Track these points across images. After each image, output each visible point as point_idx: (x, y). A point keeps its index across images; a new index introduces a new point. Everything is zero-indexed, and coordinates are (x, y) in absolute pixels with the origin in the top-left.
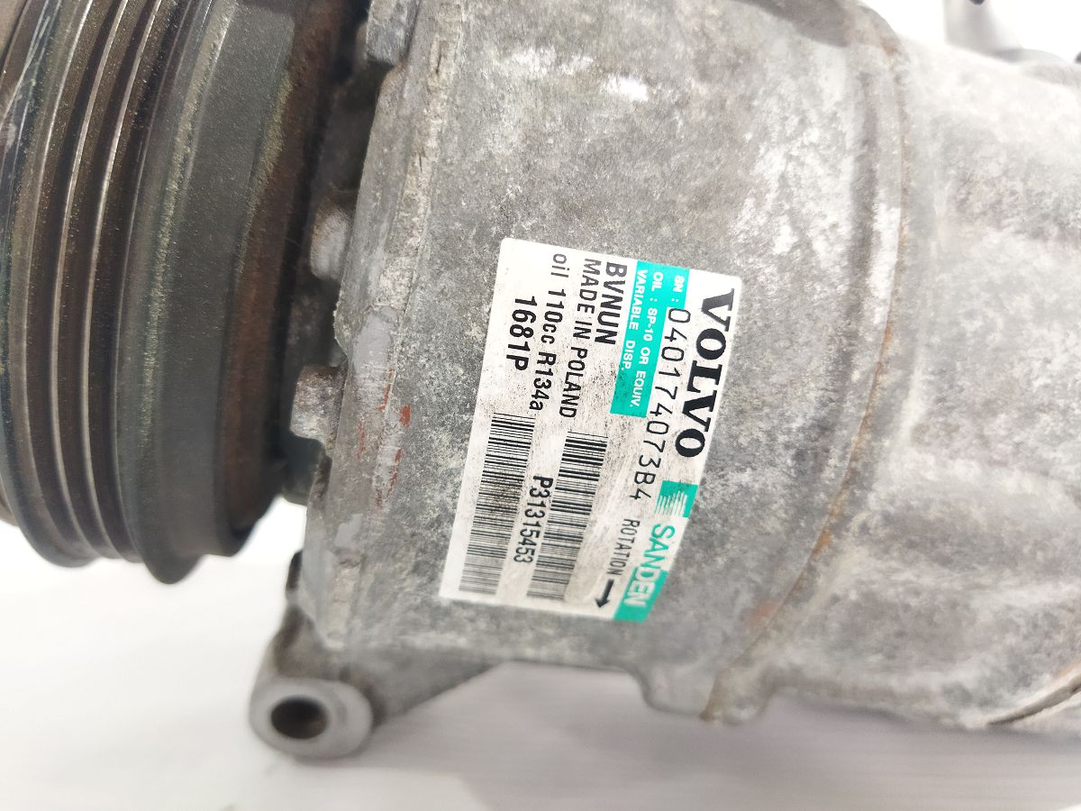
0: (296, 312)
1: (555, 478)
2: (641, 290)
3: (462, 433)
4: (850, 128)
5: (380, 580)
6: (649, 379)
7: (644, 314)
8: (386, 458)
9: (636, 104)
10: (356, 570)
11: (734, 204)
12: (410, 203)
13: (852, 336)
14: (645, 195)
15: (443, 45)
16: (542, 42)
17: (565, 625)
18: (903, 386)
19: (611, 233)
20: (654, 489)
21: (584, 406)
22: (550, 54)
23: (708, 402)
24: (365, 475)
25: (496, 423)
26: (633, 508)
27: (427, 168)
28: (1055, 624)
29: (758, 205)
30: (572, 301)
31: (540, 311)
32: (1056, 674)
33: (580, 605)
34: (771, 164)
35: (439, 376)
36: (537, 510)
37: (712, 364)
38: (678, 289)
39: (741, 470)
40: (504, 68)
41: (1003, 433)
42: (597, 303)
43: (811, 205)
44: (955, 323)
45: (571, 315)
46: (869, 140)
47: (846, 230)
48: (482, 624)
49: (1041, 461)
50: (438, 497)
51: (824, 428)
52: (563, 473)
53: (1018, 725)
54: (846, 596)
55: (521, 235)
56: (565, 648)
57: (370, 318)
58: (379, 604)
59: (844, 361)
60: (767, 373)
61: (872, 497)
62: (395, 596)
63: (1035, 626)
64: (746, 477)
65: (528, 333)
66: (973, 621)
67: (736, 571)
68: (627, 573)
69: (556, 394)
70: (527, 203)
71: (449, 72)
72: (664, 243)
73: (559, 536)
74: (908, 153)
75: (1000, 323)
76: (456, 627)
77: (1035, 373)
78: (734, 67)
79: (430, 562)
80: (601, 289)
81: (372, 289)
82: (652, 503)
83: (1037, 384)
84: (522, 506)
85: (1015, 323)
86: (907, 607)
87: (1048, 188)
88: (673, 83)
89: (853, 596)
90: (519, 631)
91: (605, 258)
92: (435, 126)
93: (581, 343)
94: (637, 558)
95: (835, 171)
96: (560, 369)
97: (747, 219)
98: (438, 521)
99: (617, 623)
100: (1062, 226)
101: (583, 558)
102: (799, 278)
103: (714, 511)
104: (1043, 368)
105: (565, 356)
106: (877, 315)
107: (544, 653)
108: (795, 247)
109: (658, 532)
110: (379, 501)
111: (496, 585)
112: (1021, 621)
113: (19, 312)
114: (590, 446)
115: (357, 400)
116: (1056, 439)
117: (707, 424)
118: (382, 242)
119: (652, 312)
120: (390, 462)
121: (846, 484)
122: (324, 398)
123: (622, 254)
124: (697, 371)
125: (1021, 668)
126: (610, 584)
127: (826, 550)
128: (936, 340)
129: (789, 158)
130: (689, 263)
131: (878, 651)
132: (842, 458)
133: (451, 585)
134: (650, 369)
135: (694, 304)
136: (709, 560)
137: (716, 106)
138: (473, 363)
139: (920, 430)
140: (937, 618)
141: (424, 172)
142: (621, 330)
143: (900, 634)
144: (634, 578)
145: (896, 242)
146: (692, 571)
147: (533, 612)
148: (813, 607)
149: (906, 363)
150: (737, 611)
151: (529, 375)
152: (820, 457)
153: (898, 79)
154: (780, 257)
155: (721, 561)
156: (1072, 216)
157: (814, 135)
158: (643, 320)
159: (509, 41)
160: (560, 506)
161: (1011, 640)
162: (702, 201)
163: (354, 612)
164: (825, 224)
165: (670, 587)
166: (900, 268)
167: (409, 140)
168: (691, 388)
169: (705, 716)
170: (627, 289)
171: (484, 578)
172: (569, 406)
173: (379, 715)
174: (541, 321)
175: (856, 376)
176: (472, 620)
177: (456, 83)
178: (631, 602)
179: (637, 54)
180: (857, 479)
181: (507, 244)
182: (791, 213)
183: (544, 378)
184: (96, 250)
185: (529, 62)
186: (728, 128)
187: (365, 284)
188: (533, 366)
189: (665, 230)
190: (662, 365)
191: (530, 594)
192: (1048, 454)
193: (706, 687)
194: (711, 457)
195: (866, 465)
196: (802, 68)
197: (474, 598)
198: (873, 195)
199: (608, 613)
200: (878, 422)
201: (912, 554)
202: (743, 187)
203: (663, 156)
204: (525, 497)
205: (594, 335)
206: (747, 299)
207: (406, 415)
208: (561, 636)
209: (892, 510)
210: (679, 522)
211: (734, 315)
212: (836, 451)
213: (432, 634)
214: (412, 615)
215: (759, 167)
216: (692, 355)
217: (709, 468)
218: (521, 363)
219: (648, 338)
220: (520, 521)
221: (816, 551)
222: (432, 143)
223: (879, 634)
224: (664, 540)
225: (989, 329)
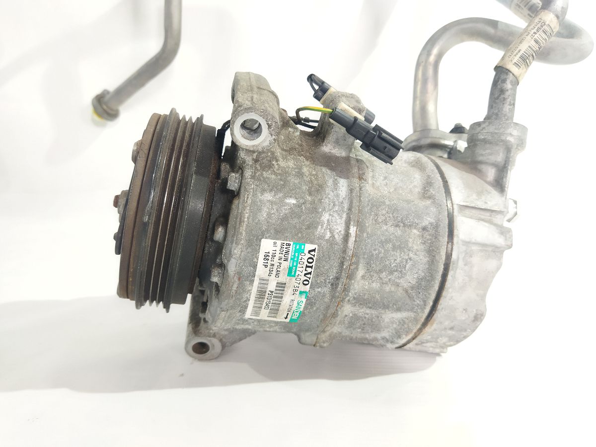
0: (207, 245)
1: (274, 291)
2: (294, 249)
3: (252, 282)
4: (346, 206)
5: (230, 314)
6: (296, 268)
7: (295, 254)
8: (234, 288)
9: (293, 204)
10: (225, 312)
11: (316, 228)
12: (241, 234)
13: (344, 258)
14: (295, 227)
15: (248, 195)
16: (271, 191)
17: (277, 323)
18: (357, 269)
19: (287, 236)
20: (298, 293)
21: (281, 275)
22: (273, 193)
23: (310, 273)
24: (229, 292)
25: (260, 279)
26: (293, 297)
27: (245, 225)
28: (404, 323)
29: (322, 228)
30: (278, 252)
31: (270, 255)
32: (406, 335)
33: (281, 318)
34: (325, 217)
35: (247, 270)
36: (270, 298)
37: (311, 265)
38: (303, 248)
39: (318, 288)
40: (262, 198)
41: (385, 276)
42: (284, 252)
43: (335, 227)
44: (371, 252)
45: (278, 255)
46: (350, 209)
47: (343, 232)
48: (256, 323)
49: (397, 283)
50: (246, 296)
51: (337, 278)
52: (276, 290)
53: (405, 347)
54: (349, 315)
55: (266, 238)
56: (277, 328)
57: (232, 259)
58: (230, 319)
59: (342, 264)
60: (324, 266)
61: (350, 294)
62: (234, 318)
63: (400, 323)
64: (319, 290)
65: (268, 260)
66: (383, 321)
67: (319, 310)
68: (292, 311)
69: (274, 273)
70: (267, 230)
71: (249, 201)
72: (300, 238)
73: (275, 304)
74: (360, 211)
75: (383, 251)
76: (249, 324)
77: (392, 263)
78: (318, 191)
79: (243, 310)
80: (285, 249)
81: (232, 252)
82: (297, 296)
83: (393, 265)
84: (266, 297)
85: (387, 251)
86: (365, 318)
87: (399, 215)
88: (303, 198)
89: (351, 315)
90: (265, 325)
91: (286, 242)
92: (247, 215)
93: (280, 261)
94: (294, 308)
95: (341, 217)
96: (275, 267)
97: (320, 230)
98: (246, 301)
99: (290, 322)
100: (404, 224)
101: (281, 308)
102: (331, 244)
103: (312, 297)
104: (394, 261)
105: (276, 264)
106: (350, 253)
107: (272, 329)
108: (331, 237)
109: (299, 302)
110: (232, 297)
111: (259, 314)
112: (397, 321)
113: (147, 256)
114: (282, 284)
115: (228, 276)
116: (399, 278)
117: (310, 278)
118: (235, 242)
119: (297, 254)
120: (235, 289)
121: (343, 291)
122: (219, 273)
123: (289, 241)
124: (307, 266)
125: (398, 333)
126: (288, 314)
127: (340, 306)
128: (366, 256)
129: (330, 215)
130: (305, 242)
131: (359, 328)
132: (342, 286)
133: (248, 314)
134: (296, 266)
135: (306, 251)
136: (312, 308)
137: (313, 202)
138: (255, 267)
139: (363, 277)
140: (374, 320)
141: (244, 225)
142: (289, 258)
143: (364, 324)
144: (293, 312)
145: (355, 235)
146: (308, 311)
147: (268, 320)
148: (339, 319)
149: (357, 263)
150: (320, 320)
151: (268, 268)
152: (337, 285)
153: (360, 189)
154: (327, 240)
155: (315, 308)
156: (406, 221)
157: (336, 208)
158: (294, 256)
159: (263, 191)
160: (274, 297)
161: (395, 326)
162: (309, 227)
163: (223, 321)
164: (338, 231)
165: (302, 314)
166: (355, 241)
167: (241, 219)
168: (306, 270)
169: (314, 345)
170: (291, 249)
171: (257, 313)
172: (277, 275)
173: (224, 346)
174: (271, 257)
175: (345, 267)
176: (253, 322)
177: (251, 204)
178: (293, 318)
179: (294, 192)
180: (346, 290)
181: (263, 240)
182: (330, 229)
183: (271, 269)
184: (166, 242)
185: (268, 196)
186: (315, 208)
187: (231, 251)
188: (269, 267)
189: (300, 235)
190: (299, 265)
191: (268, 316)
192: (397, 281)
193: (314, 339)
194: (311, 285)
195: (348, 287)
196: (336, 184)
197: (254, 317)
198: (350, 224)
199: (288, 320)
200: (350, 277)
201: (362, 306)
202: (318, 223)
203: (300, 217)
204: (267, 295)
205: (283, 259)
206: (319, 250)
207: (239, 279)
208: (276, 326)
209: (356, 296)
210: (304, 300)
211: (316, 254)
212: (340, 284)
213: (242, 326)
214: (237, 321)
215: (323, 218)
216: (306, 263)
217: (310, 288)
218: (266, 266)
219: (296, 259)
220: (266, 300)
221: (338, 306)
222: (246, 220)
223: (359, 324)
224: (300, 304)
225: (380, 253)
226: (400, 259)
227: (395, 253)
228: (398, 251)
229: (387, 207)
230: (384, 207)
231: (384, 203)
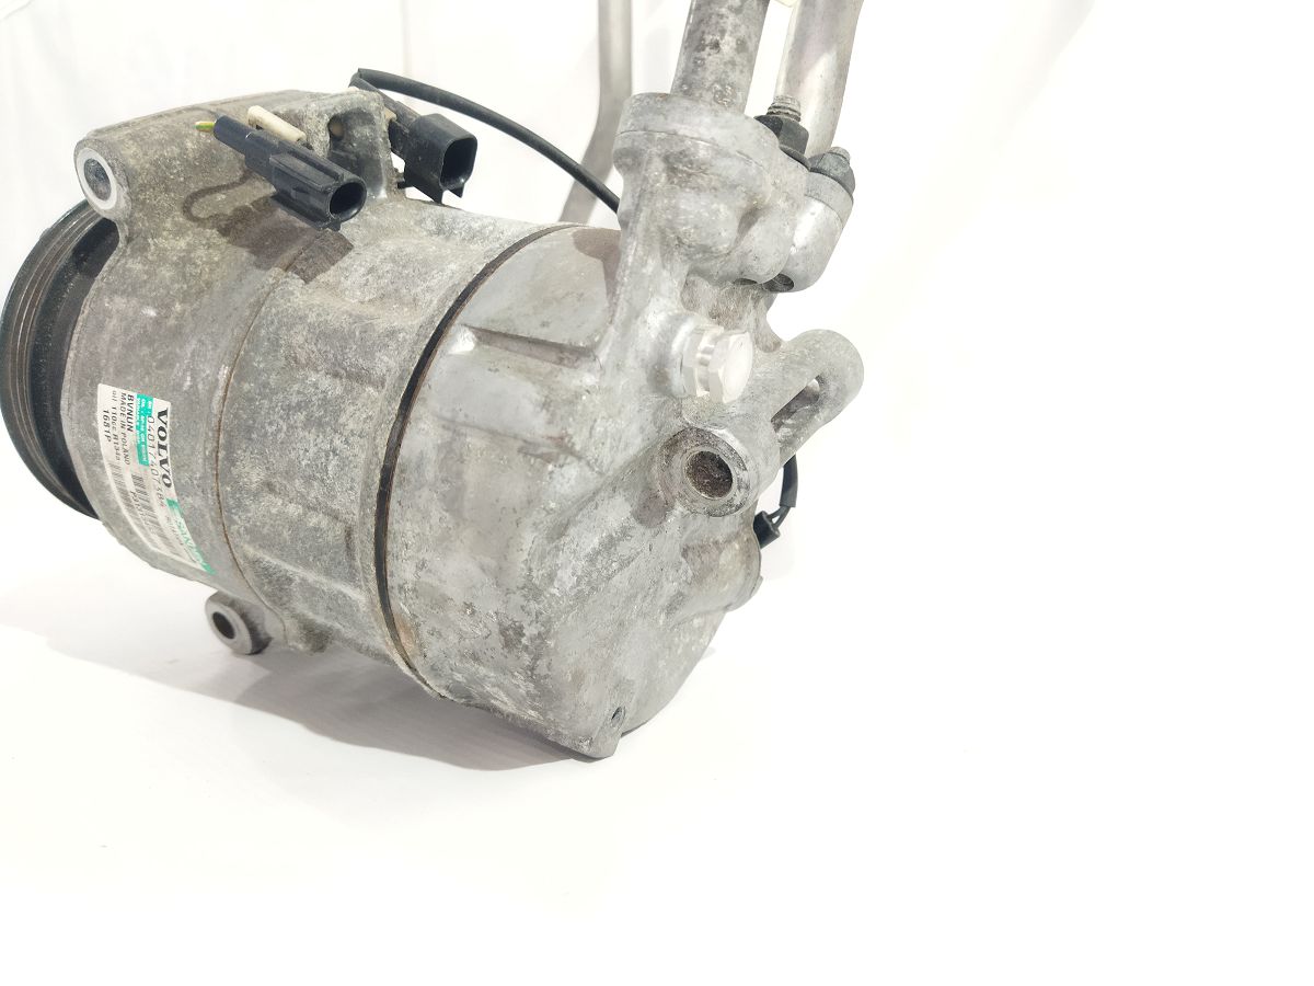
2: (139, 407)
3: (104, 468)
6: (146, 449)
7: (140, 417)
9: (151, 318)
11: (173, 366)
18: (229, 460)
19: (129, 381)
20: (165, 502)
21: (131, 460)
23: (167, 461)
25: (110, 465)
26: (165, 512)
29: (181, 366)
30: (119, 412)
31: (111, 416)
34: (191, 345)
35: (87, 443)
36: (139, 508)
37: (164, 443)
38: (150, 406)
42: (126, 413)
45: (119, 418)
47: (211, 379)
50: (111, 497)
52: (136, 490)
55: (104, 382)
60: (183, 449)
61: (235, 517)
65: (109, 425)
67: (216, 550)
69: (122, 453)
70: (106, 367)
72: (146, 385)
73: (151, 521)
75: (285, 428)
80: (127, 407)
82: (168, 508)
83: (303, 463)
84: (134, 505)
85: (292, 428)
88: (168, 307)
91: (127, 392)
93: (124, 431)
94: (181, 537)
96: (120, 442)
97: (176, 373)
98: (119, 509)
100: (345, 371)
101: (167, 534)
102: (192, 403)
103: (189, 516)
104: (304, 454)
105: (120, 436)
106: (214, 422)
108: (191, 387)
109: (178, 524)
114: (139, 478)
117: (169, 473)
119: (143, 417)
121: (220, 509)
123: (132, 390)
124: (160, 446)
129: (200, 341)
130: (153, 395)
132: (212, 495)
134: (146, 444)
135: (155, 414)
136: (203, 542)
137: (181, 316)
138: (97, 438)
142: (134, 425)
144: (189, 548)
145: (224, 384)
151: (113, 444)
153: (275, 289)
154: (185, 392)
156: (346, 364)
158: (140, 421)
162: (162, 365)
164: (204, 376)
165: (204, 556)
166: (225, 399)
168: (160, 454)
170: (134, 406)
172: (127, 460)
174: (111, 420)
175: (207, 453)
178: (201, 563)
180: (223, 506)
181: (100, 386)
182: (192, 370)
183: (117, 446)
188: (113, 440)
189: (147, 379)
190: (149, 443)
194: (175, 488)
198: (223, 360)
202: (177, 358)
204: (132, 500)
205: (127, 427)
206: (172, 412)
210: (182, 521)
211: (168, 420)
212: (209, 491)
215: (186, 347)
216: (157, 438)
217: (177, 493)
218: (109, 439)
219: (143, 429)
224: (183, 529)
225: (279, 431)
226: (315, 449)
227: (307, 433)
228: (313, 430)
229: (307, 328)
230: (300, 327)
231: (302, 319)
